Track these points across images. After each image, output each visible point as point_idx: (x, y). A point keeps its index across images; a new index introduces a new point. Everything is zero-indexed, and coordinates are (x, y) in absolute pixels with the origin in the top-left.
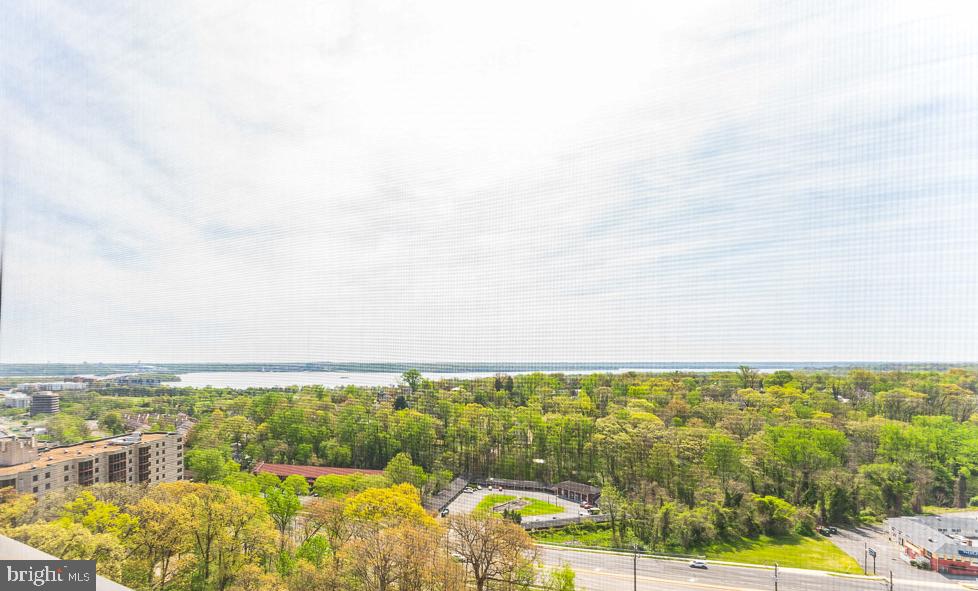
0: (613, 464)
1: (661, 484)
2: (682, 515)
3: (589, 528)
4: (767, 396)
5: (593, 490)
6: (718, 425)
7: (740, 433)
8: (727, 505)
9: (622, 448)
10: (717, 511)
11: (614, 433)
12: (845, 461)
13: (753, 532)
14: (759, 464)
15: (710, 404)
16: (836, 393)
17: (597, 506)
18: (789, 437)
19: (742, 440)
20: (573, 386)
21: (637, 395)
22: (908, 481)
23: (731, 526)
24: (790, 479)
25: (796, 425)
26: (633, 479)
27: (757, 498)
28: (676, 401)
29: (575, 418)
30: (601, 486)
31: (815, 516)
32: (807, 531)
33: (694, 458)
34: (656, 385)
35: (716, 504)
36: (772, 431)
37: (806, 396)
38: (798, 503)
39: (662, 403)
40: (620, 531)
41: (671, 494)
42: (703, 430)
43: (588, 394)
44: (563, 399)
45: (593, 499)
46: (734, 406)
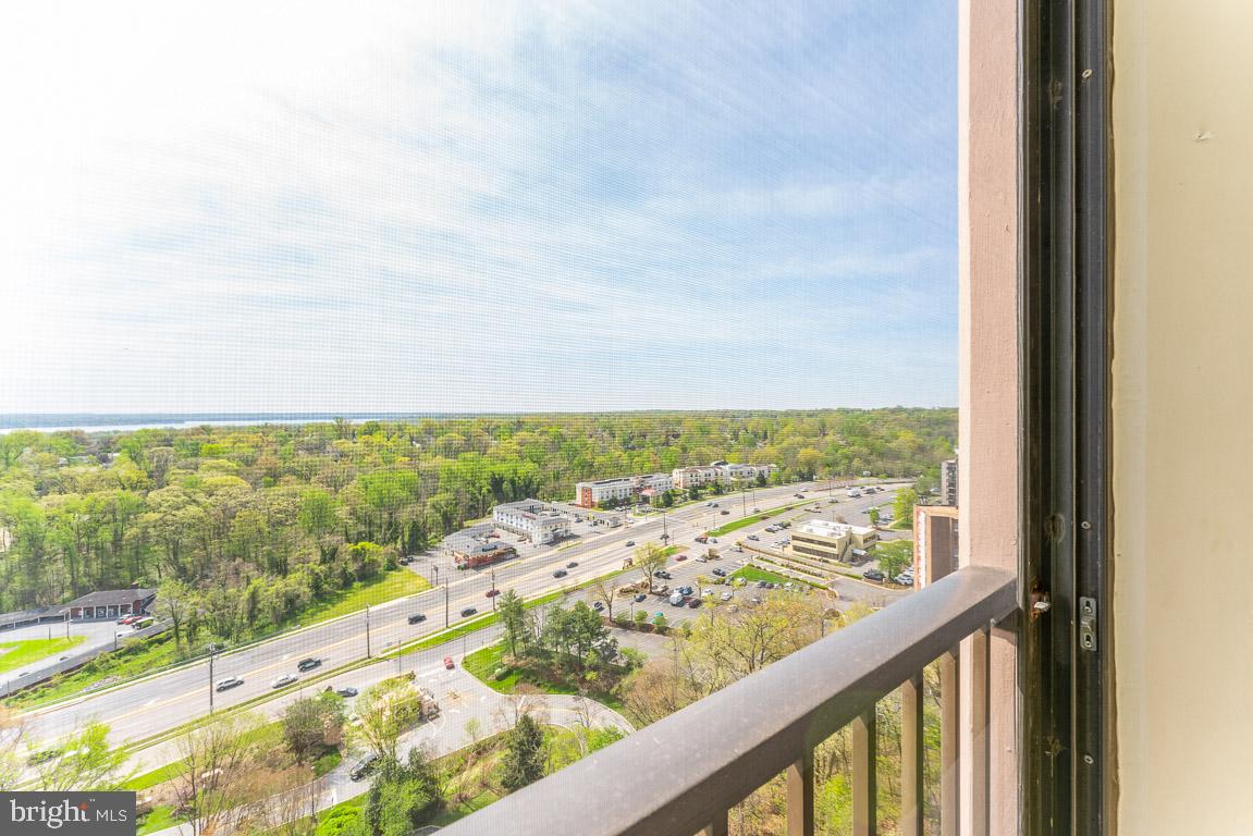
0: (176, 550)
1: (246, 558)
2: (271, 588)
3: (134, 650)
4: (359, 445)
5: (141, 594)
6: (312, 480)
7: (335, 484)
8: (323, 562)
9: (190, 526)
10: (312, 570)
11: (178, 509)
12: (418, 496)
13: (347, 583)
14: (353, 513)
15: (304, 457)
16: (412, 439)
17: (149, 614)
18: (377, 483)
19: (336, 491)
20: (104, 450)
21: (213, 454)
22: (456, 504)
23: (327, 583)
24: (379, 521)
25: (383, 470)
26: (206, 564)
27: (351, 547)
28: (266, 458)
29: (105, 496)
30: (154, 584)
31: (397, 550)
32: (392, 566)
33: (287, 520)
34: (240, 441)
35: (311, 564)
36: (363, 480)
37: (390, 444)
38: (385, 543)
39: (249, 462)
40: (189, 635)
41: (260, 568)
42: (297, 487)
43: (133, 459)
44: (85, 470)
45: (141, 607)
46: (329, 458)
